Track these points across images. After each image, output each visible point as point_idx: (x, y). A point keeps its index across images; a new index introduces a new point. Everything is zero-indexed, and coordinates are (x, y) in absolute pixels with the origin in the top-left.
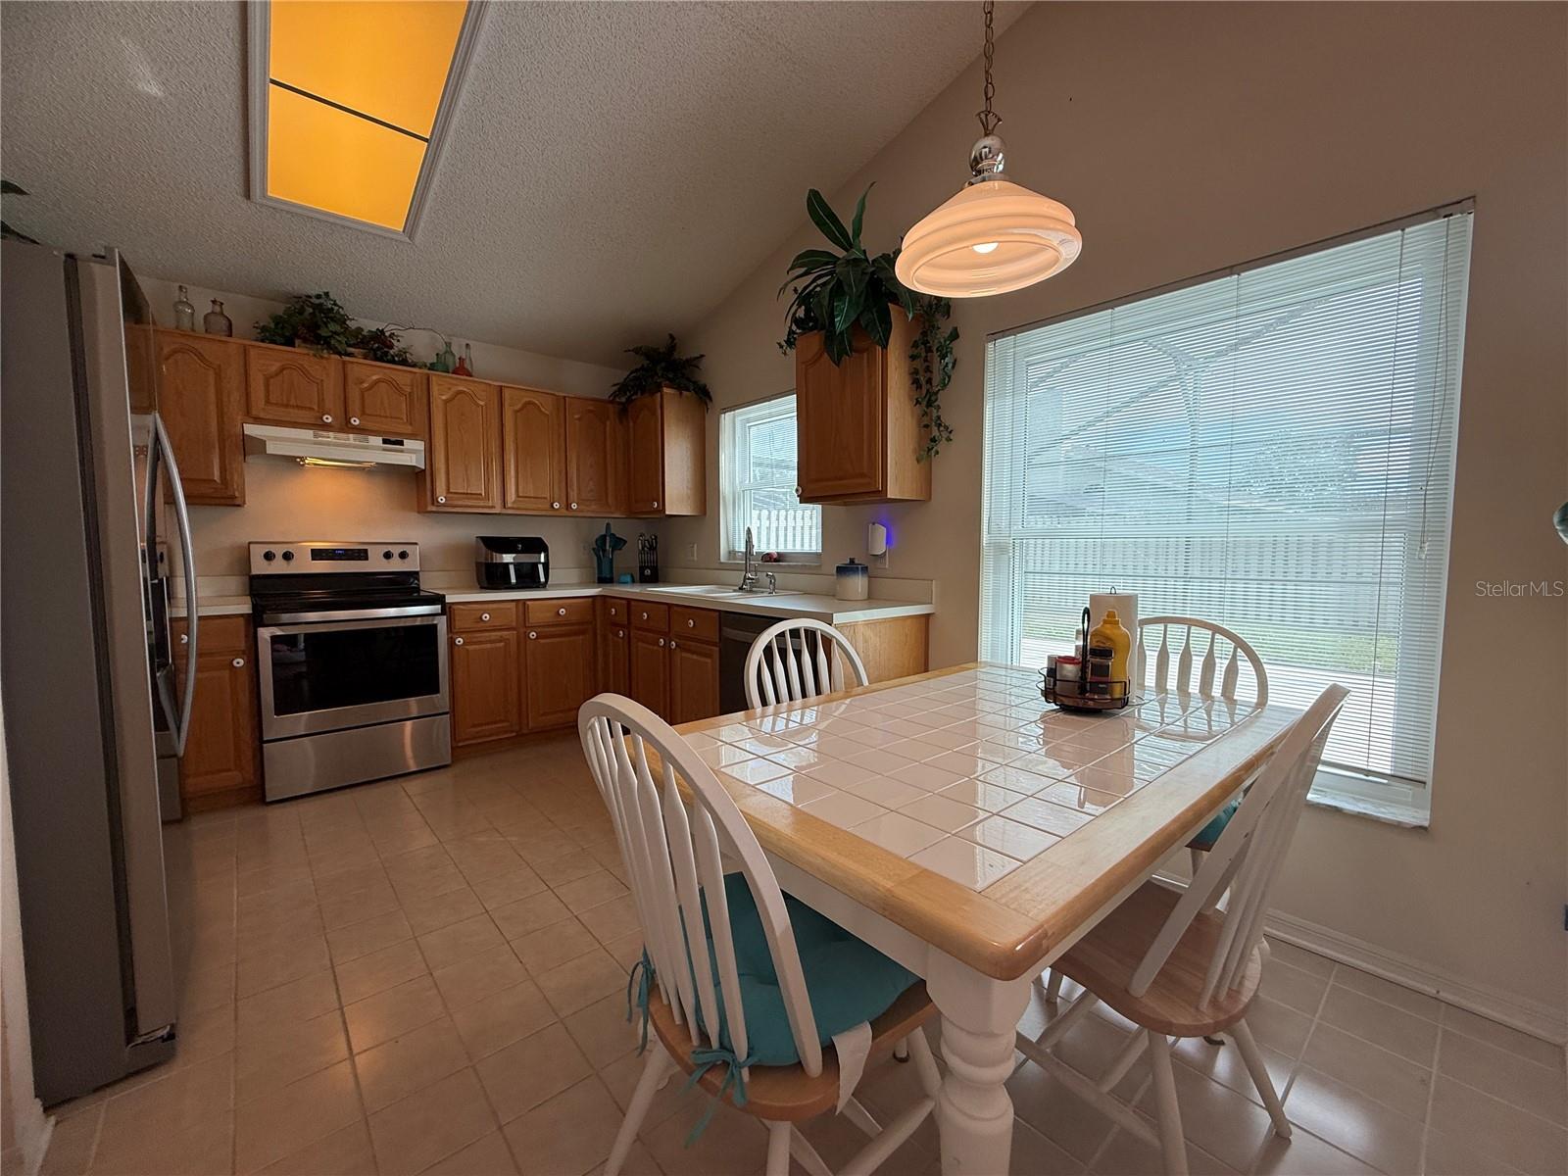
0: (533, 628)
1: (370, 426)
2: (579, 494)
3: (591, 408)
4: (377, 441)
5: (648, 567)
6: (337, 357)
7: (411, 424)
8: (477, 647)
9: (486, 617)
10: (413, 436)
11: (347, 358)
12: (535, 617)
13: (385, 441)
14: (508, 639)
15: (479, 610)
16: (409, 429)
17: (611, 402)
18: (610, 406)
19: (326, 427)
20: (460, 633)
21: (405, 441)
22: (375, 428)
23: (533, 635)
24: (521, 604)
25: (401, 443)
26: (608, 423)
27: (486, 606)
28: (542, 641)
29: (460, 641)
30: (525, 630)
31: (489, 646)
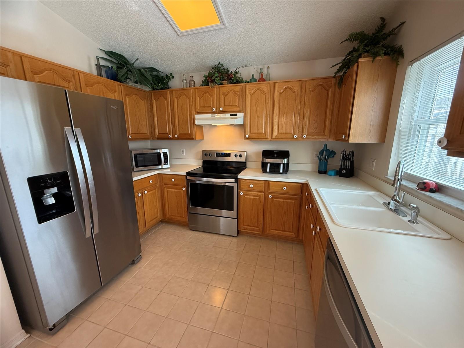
0: (271, 193)
1: (227, 110)
2: (309, 130)
3: (321, 83)
4: (228, 115)
5: (345, 169)
6: (218, 86)
7: (239, 107)
8: (249, 197)
9: (252, 186)
10: (240, 112)
11: (221, 86)
12: (272, 188)
13: (231, 115)
14: (260, 196)
15: (250, 183)
16: (238, 109)
17: (334, 77)
18: (334, 80)
19: (214, 112)
20: (242, 190)
21: (237, 114)
22: (228, 110)
23: (270, 196)
24: (267, 183)
25: (236, 115)
26: (330, 90)
27: (253, 181)
28: (275, 199)
29: (242, 193)
30: (268, 193)
31: (253, 197)
